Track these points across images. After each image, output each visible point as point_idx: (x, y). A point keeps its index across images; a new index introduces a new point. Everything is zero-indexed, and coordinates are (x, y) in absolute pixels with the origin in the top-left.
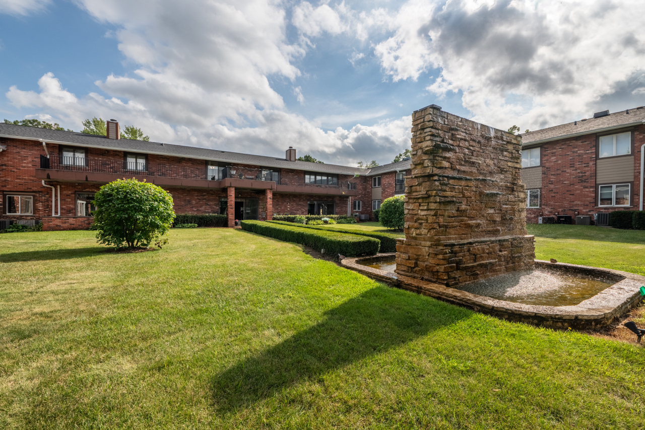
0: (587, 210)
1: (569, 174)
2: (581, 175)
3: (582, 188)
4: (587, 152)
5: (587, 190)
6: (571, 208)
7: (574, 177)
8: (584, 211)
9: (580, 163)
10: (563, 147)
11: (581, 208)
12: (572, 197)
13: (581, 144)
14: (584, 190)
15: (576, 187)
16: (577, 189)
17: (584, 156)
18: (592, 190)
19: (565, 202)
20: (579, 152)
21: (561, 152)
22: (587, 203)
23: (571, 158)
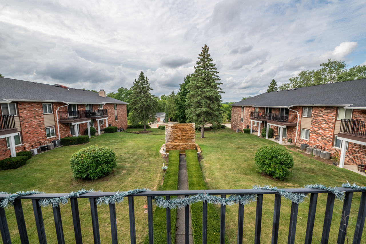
0: (44, 141)
1: (34, 122)
2: (39, 122)
3: (40, 129)
4: (40, 110)
5: (43, 130)
6: (38, 141)
7: (36, 123)
8: (43, 141)
9: (38, 116)
10: (29, 105)
11: (42, 140)
12: (38, 135)
13: (37, 105)
14: (41, 131)
15: (38, 129)
16: (39, 130)
17: (39, 112)
18: (44, 130)
19: (35, 138)
20: (36, 110)
21: (28, 108)
22: (43, 137)
23: (34, 113)
